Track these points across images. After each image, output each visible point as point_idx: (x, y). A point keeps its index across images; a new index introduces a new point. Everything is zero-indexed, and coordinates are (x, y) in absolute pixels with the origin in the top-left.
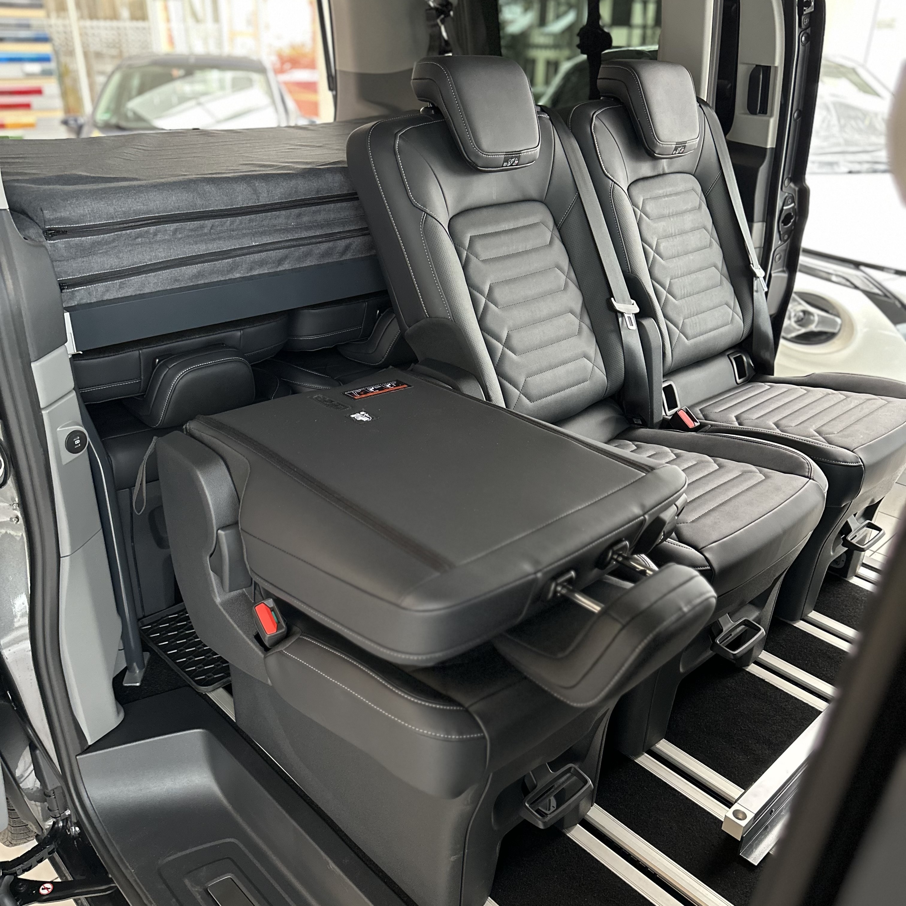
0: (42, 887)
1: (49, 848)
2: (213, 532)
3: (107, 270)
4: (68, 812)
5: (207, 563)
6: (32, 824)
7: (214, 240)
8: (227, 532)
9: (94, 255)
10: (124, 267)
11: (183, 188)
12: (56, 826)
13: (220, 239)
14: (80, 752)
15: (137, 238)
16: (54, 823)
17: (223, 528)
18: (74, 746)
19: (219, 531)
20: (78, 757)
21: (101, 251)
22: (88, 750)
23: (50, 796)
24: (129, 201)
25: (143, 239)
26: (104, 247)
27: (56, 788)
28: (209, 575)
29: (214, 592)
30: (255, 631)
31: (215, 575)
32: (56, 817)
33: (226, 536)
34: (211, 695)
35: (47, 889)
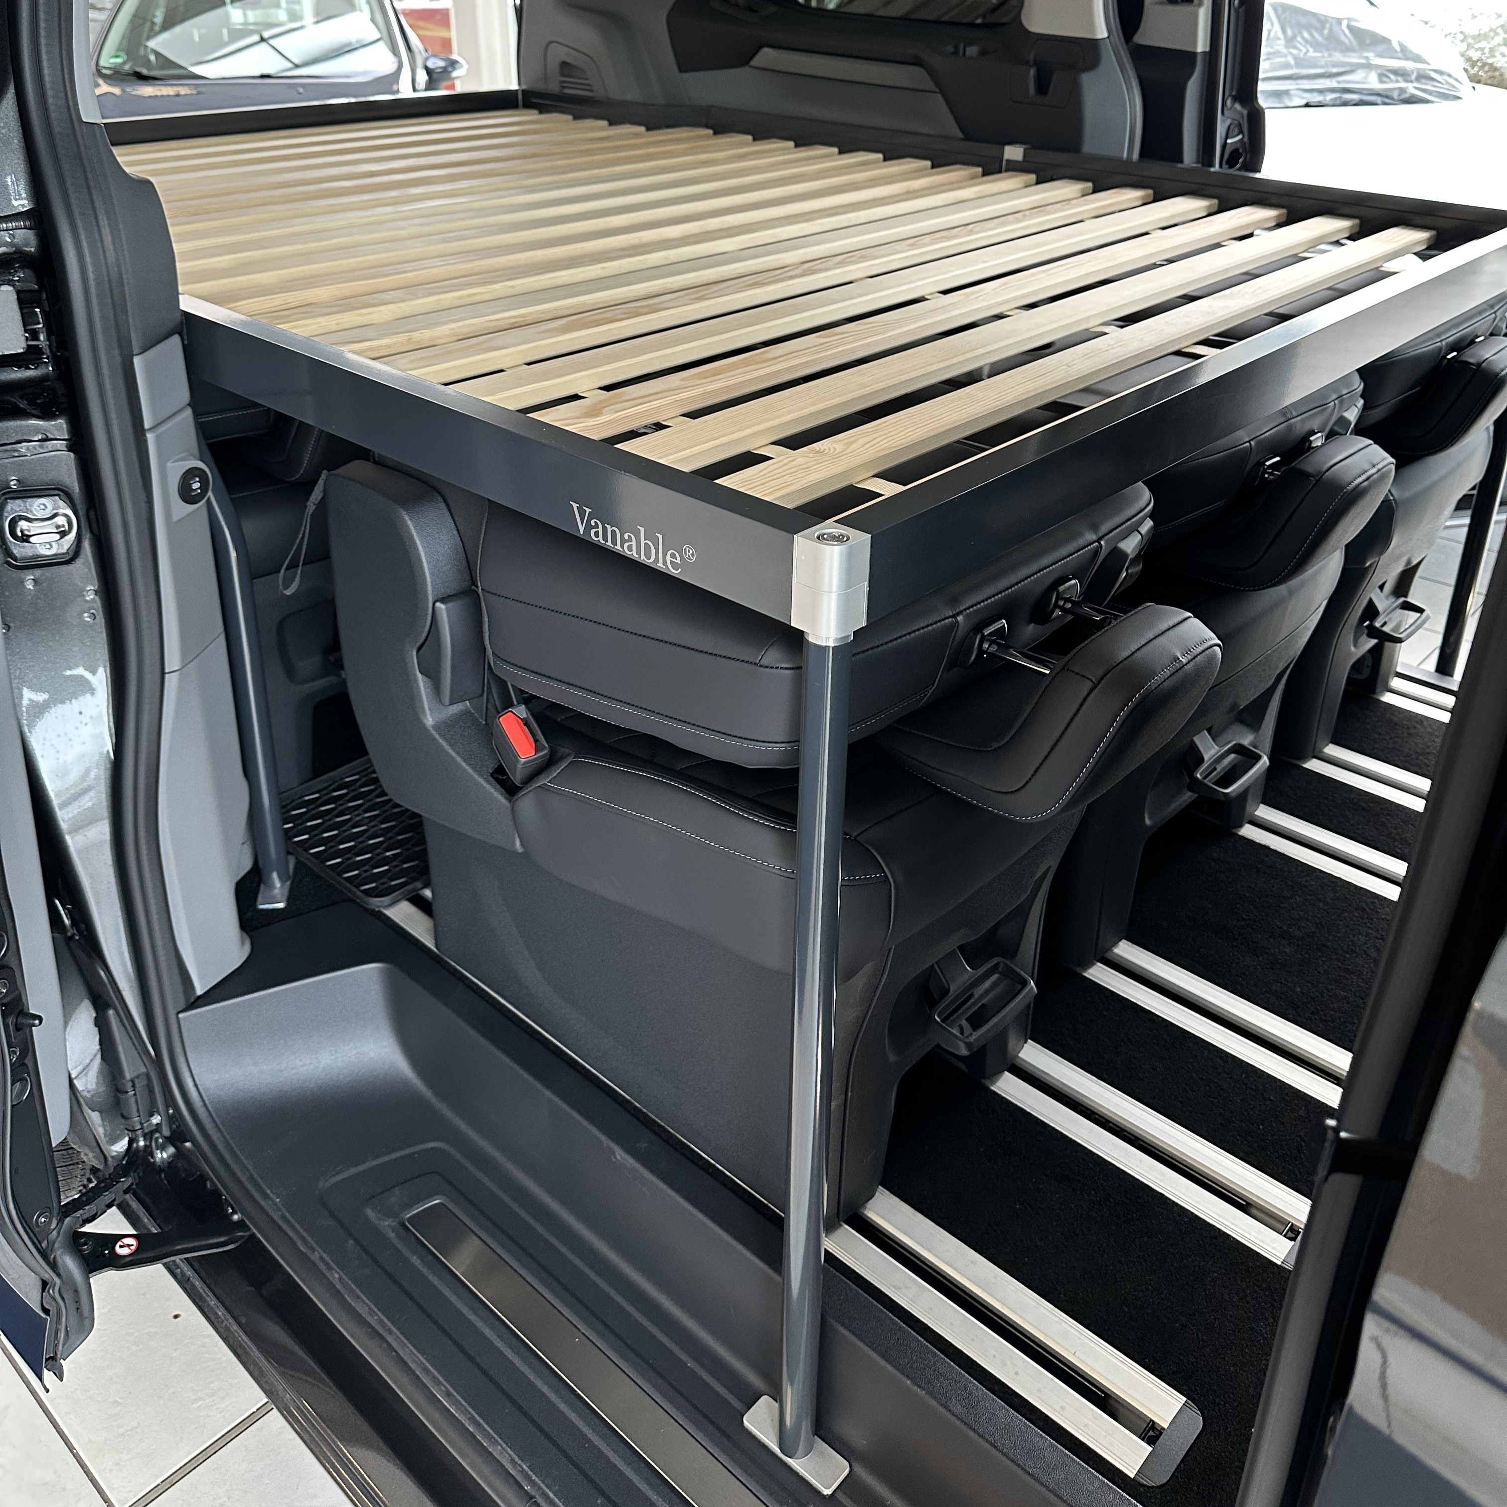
0: (120, 1243)
1: (126, 1182)
2: (427, 607)
4: (156, 1120)
5: (413, 662)
6: (87, 1151)
8: (450, 605)
12: (135, 1145)
14: (183, 1006)
16: (131, 1142)
17: (443, 600)
18: (174, 997)
19: (438, 604)
20: (181, 1016)
22: (196, 1004)
23: (127, 1092)
27: (138, 1077)
28: (416, 681)
29: (423, 708)
30: (491, 766)
31: (426, 679)
32: (135, 1131)
33: (448, 611)
34: (389, 912)
35: (129, 1246)
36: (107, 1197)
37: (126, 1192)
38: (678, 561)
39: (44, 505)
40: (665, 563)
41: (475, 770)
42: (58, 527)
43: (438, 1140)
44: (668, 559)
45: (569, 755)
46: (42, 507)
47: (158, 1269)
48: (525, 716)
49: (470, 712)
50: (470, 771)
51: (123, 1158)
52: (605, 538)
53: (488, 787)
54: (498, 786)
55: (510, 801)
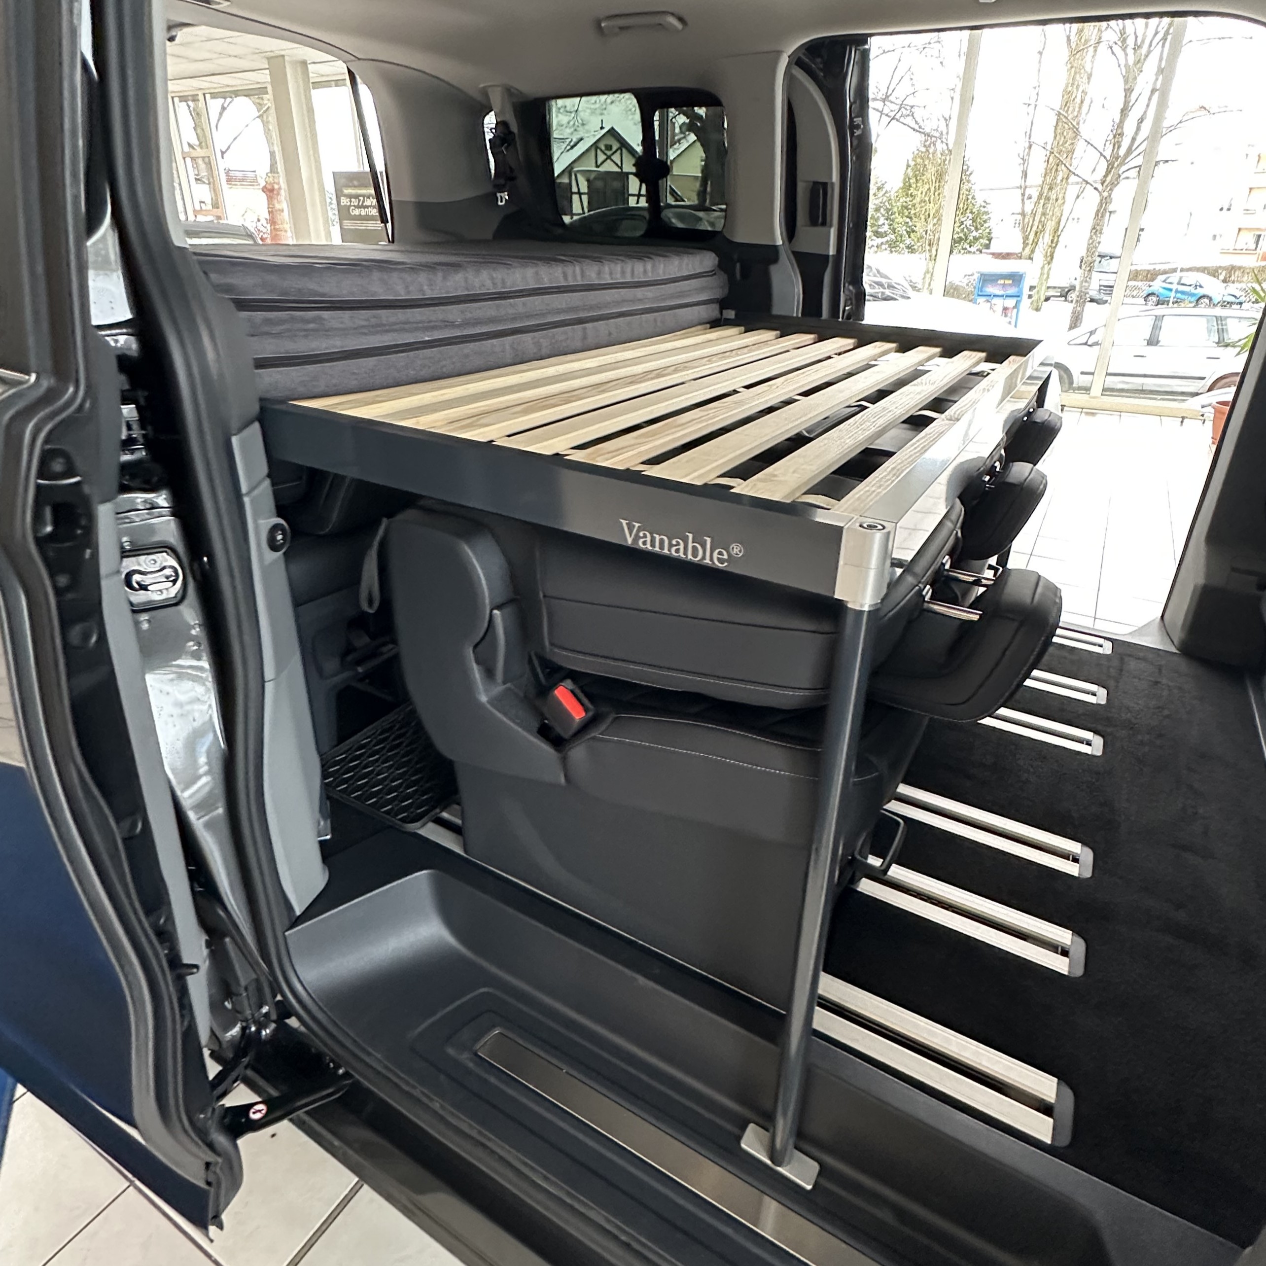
0: (252, 1111)
1: (245, 1060)
2: (485, 612)
4: (265, 1009)
5: (470, 657)
8: (503, 611)
12: (248, 1031)
14: (287, 926)
16: (244, 1029)
18: (280, 921)
19: (495, 612)
20: (286, 934)
22: (296, 923)
27: (250, 982)
28: (472, 668)
29: (478, 689)
30: (536, 723)
31: (481, 667)
32: (246, 1020)
33: (503, 616)
34: (422, 832)
35: (260, 1111)
36: (234, 1075)
37: (246, 1067)
38: (726, 557)
39: (154, 560)
40: (711, 559)
41: (523, 728)
42: (167, 577)
43: (484, 986)
44: (715, 555)
45: (610, 713)
46: (153, 562)
47: (285, 1123)
48: (572, 687)
51: (240, 1043)
52: (653, 545)
54: (544, 739)
55: (559, 752)
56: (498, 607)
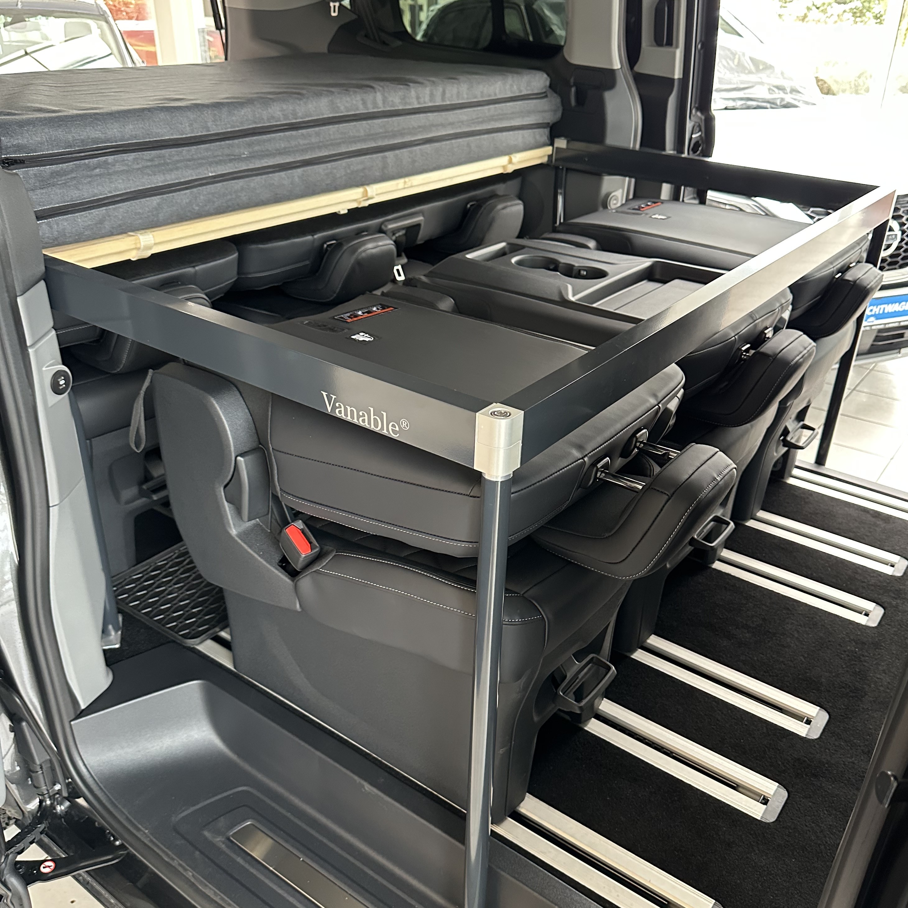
0: (43, 866)
1: (41, 827)
2: (231, 460)
3: (68, 202)
4: (58, 787)
5: (222, 495)
7: (171, 170)
8: (247, 458)
9: (53, 186)
10: (85, 199)
11: (138, 116)
12: (44, 804)
13: (177, 169)
14: (73, 717)
15: (96, 168)
16: (41, 802)
18: (67, 711)
19: (238, 458)
20: (72, 723)
21: (60, 183)
22: (81, 715)
23: (37, 772)
24: (88, 129)
25: (102, 170)
26: (63, 178)
27: (44, 762)
28: (224, 506)
29: (229, 524)
30: (278, 558)
31: (231, 505)
32: (43, 795)
33: (245, 461)
34: (200, 648)
35: (49, 867)
36: (30, 838)
37: (41, 833)
38: (397, 429)
40: (388, 430)
41: (267, 562)
43: (244, 785)
44: (390, 428)
45: (332, 551)
48: (302, 527)
49: (259, 524)
50: (264, 563)
51: (38, 812)
52: (346, 415)
53: (276, 572)
54: (283, 571)
55: (293, 581)
56: (241, 455)
